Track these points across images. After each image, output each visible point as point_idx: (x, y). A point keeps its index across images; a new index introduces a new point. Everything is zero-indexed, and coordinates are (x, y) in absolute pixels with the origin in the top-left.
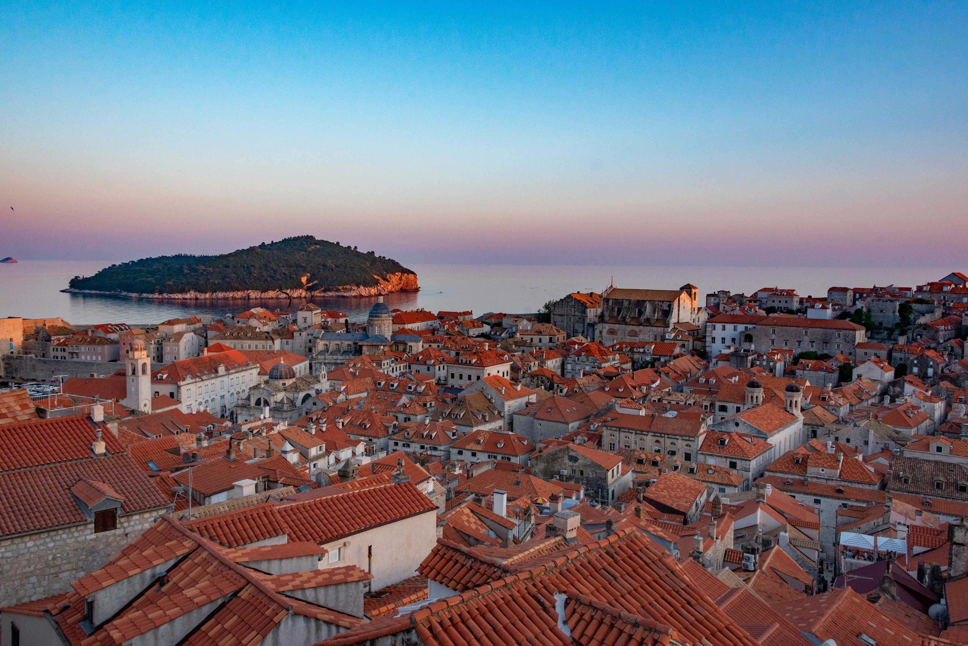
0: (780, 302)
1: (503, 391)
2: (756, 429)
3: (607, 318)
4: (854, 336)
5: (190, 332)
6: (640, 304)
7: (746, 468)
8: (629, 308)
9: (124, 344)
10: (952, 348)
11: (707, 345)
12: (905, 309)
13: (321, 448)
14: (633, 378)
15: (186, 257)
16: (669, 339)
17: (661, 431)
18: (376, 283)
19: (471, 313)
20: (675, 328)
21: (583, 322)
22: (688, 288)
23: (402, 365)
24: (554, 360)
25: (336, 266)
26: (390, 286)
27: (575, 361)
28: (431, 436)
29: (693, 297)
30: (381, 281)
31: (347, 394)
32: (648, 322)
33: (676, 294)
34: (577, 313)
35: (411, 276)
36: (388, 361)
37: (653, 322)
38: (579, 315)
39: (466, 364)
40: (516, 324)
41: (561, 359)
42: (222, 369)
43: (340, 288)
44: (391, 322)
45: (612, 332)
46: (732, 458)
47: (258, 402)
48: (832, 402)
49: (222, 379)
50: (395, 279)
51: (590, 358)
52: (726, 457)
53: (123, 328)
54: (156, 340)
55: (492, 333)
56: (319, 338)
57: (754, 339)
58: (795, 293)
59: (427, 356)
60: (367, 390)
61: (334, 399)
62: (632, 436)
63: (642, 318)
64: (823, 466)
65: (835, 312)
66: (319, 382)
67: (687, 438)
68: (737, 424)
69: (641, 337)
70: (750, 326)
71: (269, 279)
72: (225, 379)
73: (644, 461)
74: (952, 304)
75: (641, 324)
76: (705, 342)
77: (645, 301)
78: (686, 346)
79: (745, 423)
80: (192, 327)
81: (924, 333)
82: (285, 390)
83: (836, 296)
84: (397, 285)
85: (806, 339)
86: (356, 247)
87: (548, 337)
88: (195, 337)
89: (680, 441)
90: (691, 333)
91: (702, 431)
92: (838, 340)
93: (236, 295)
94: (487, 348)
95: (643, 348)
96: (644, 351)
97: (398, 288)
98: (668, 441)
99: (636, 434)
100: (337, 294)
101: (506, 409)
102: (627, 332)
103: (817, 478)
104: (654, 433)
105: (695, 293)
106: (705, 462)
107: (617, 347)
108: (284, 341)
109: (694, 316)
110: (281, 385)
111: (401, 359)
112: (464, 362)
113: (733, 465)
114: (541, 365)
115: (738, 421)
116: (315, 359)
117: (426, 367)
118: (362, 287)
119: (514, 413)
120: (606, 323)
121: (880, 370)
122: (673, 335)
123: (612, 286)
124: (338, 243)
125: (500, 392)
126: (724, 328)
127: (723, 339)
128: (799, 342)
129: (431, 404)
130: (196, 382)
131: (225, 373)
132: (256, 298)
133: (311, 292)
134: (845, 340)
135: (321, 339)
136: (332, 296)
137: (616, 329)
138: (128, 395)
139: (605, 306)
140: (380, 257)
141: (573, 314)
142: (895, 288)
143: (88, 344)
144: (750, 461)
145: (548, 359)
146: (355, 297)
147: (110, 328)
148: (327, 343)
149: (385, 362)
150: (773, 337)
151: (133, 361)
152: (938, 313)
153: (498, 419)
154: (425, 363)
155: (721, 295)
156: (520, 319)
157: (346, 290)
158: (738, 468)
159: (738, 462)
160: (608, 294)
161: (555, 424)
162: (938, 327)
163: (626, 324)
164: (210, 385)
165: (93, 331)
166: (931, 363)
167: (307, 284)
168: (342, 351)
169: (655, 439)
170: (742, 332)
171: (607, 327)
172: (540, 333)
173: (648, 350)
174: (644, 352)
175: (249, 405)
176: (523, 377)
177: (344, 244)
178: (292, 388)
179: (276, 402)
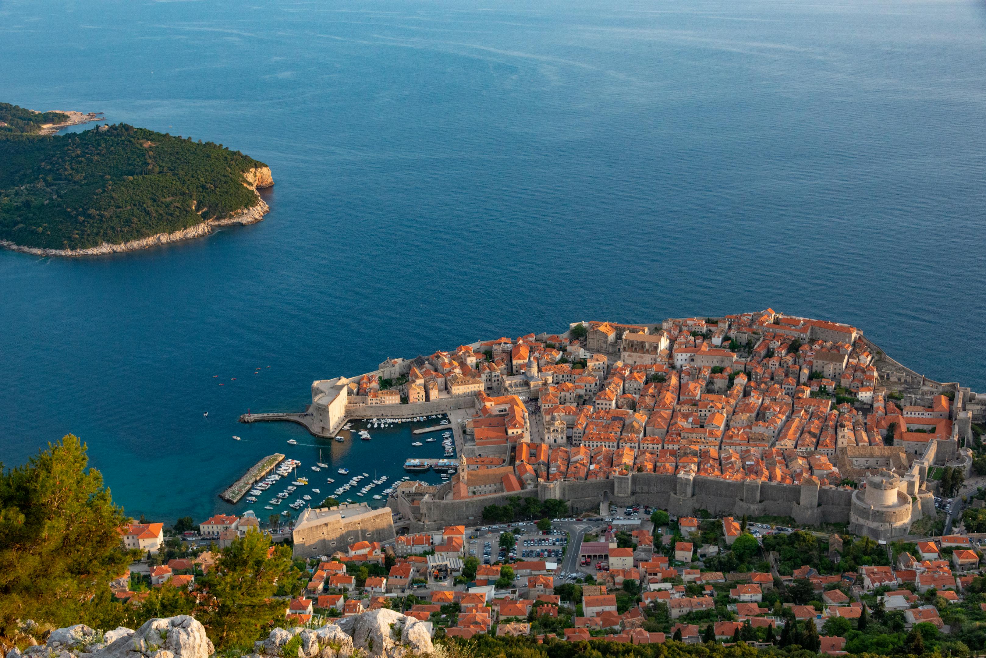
8: (637, 344)
20: (660, 355)
21: (607, 343)
34: (602, 338)
43: (233, 213)
45: (630, 356)
75: (644, 353)
100: (231, 221)
127: (682, 360)
136: (228, 225)
137: (632, 354)
146: (252, 223)
150: (702, 359)
157: (238, 215)
167: (197, 212)
171: (627, 353)
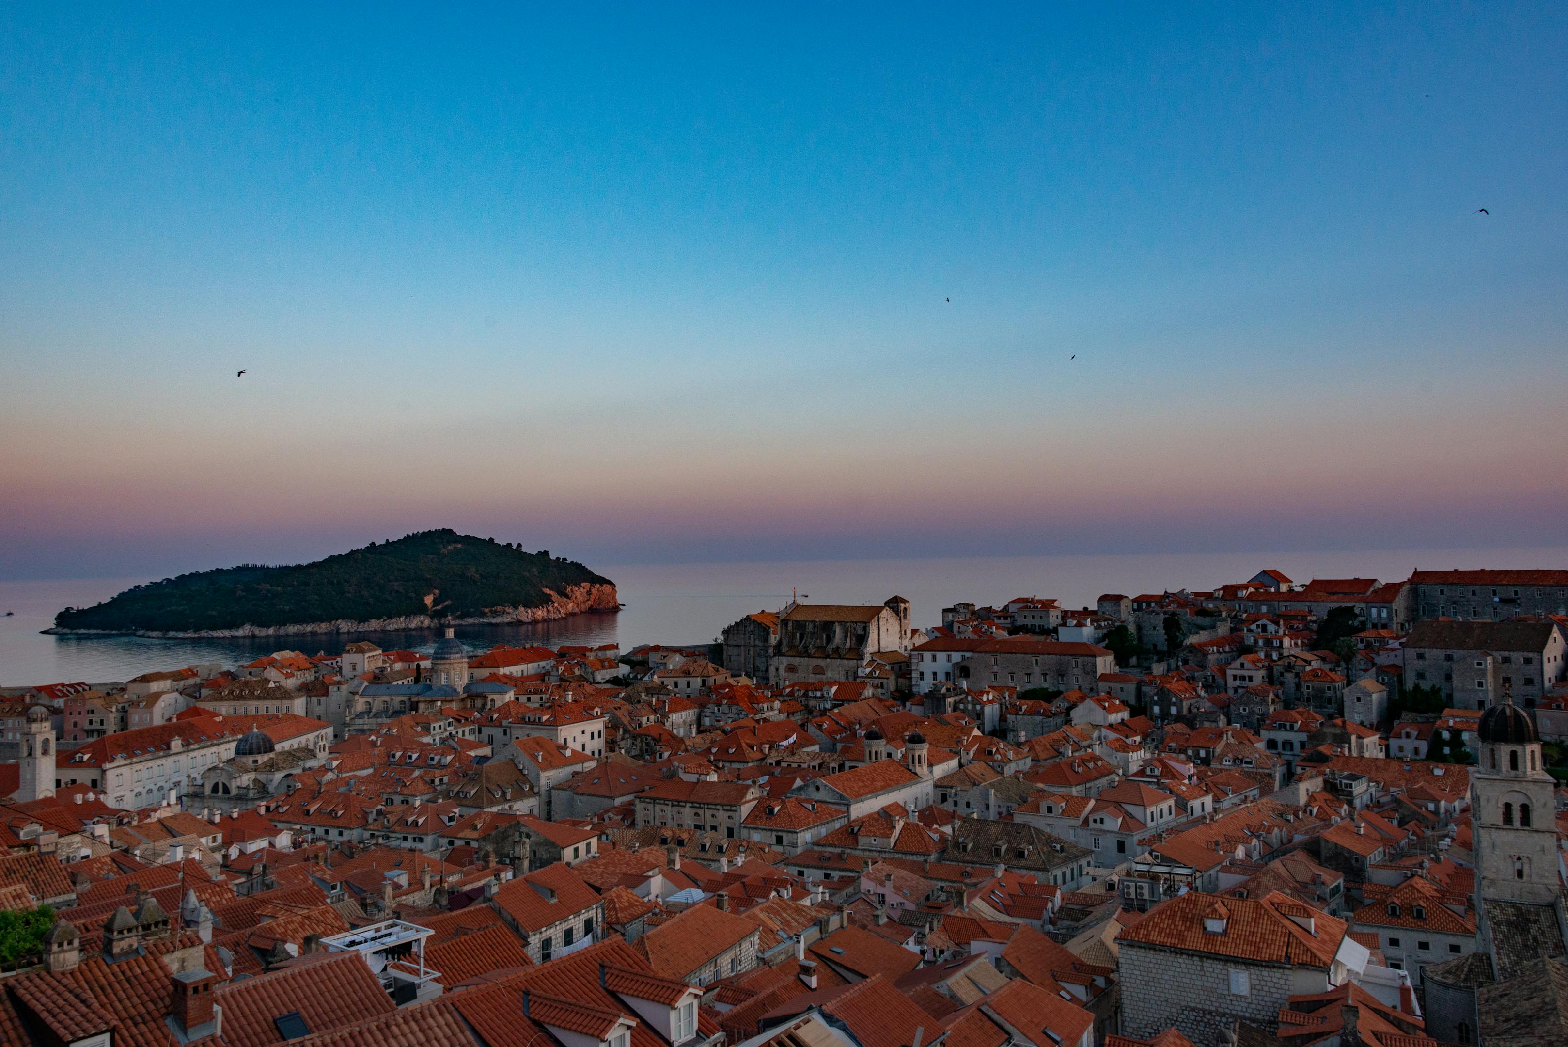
0: (1033, 617)
1: (540, 758)
2: (838, 793)
3: (784, 649)
4: (1095, 665)
5: (174, 691)
6: (827, 627)
7: (793, 843)
8: (813, 633)
9: (71, 714)
10: (1213, 677)
11: (914, 683)
12: (1172, 624)
13: (214, 839)
14: (755, 734)
15: (254, 568)
16: (862, 677)
17: (700, 801)
18: (546, 600)
19: (617, 647)
20: (870, 664)
21: (766, 656)
22: (895, 604)
23: (467, 729)
24: (684, 713)
25: (481, 575)
26: (571, 605)
27: (714, 713)
28: (417, 823)
29: (902, 614)
30: (555, 596)
31: (340, 772)
32: (837, 654)
33: (874, 612)
34: (757, 642)
35: (607, 588)
36: (442, 723)
37: (843, 652)
38: (760, 644)
39: (534, 723)
40: (664, 661)
41: (696, 710)
42: (176, 744)
43: (487, 611)
44: (466, 665)
45: (791, 669)
46: (777, 831)
47: (215, 789)
48: (998, 757)
49: (176, 758)
50: (579, 592)
51: (733, 708)
52: (771, 830)
53: (80, 689)
54: (120, 706)
55: (631, 676)
56: (357, 693)
57: (971, 672)
58: (1056, 604)
59: (505, 714)
60: (372, 765)
61: (318, 779)
62: (669, 809)
63: (830, 648)
64: (875, 835)
65: (1100, 631)
66: (315, 756)
67: (729, 808)
68: (818, 788)
69: (829, 674)
70: (968, 655)
71: (371, 601)
72: (183, 758)
73: (669, 840)
74: (1245, 616)
75: (828, 657)
76: (911, 679)
77: (833, 623)
78: (885, 686)
79: (826, 786)
80: (182, 684)
81: (1191, 657)
82: (256, 770)
83: (1108, 606)
84: (584, 602)
85: (1037, 670)
86: (519, 545)
87: (699, 680)
88: (181, 699)
89: (721, 812)
90: (896, 667)
91: (749, 797)
92: (1075, 671)
93: (317, 629)
94: (570, 698)
95: (821, 690)
96: (822, 694)
97: (584, 607)
98: (708, 813)
99: (673, 806)
100: (481, 620)
101: (543, 782)
102: (811, 668)
103: (870, 851)
104: (692, 803)
105: (905, 609)
106: (749, 838)
107: (788, 690)
108: (314, 700)
109: (906, 642)
110: (250, 762)
111: (466, 719)
112: (532, 719)
113: (779, 841)
114: (660, 722)
115: (819, 784)
116: (349, 725)
117: (501, 730)
118: (521, 609)
119: (553, 788)
120: (784, 655)
121: (1102, 711)
122: (868, 670)
123: (794, 602)
124: (491, 539)
125: (536, 758)
126: (934, 659)
127: (935, 674)
128: (1029, 675)
129: (441, 780)
130: (131, 764)
131: (182, 750)
132: (349, 632)
133: (439, 620)
134: (1085, 670)
135: (362, 695)
136: (474, 625)
137: (796, 664)
138: (22, 784)
139: (784, 630)
140: (558, 559)
141: (752, 643)
142: (1188, 594)
143: (18, 716)
144: (797, 833)
145: (672, 711)
146: (509, 624)
147: (59, 690)
148: (370, 699)
149: (437, 725)
150: (996, 668)
151: (29, 737)
152: (1223, 629)
153: (531, 796)
154: (501, 725)
155: (962, 610)
156: (671, 654)
157: (495, 614)
158: (785, 843)
159: (784, 835)
160: (788, 615)
161: (599, 799)
162: (1207, 649)
163: (809, 656)
164: (155, 768)
165: (32, 696)
166: (1174, 699)
167: (433, 606)
168: (391, 711)
169: (694, 810)
170: (956, 664)
171: (785, 661)
172: (687, 673)
173: (827, 693)
174: (822, 697)
175: (203, 793)
176: (623, 739)
177: (501, 541)
178: (265, 767)
179: (239, 787)
